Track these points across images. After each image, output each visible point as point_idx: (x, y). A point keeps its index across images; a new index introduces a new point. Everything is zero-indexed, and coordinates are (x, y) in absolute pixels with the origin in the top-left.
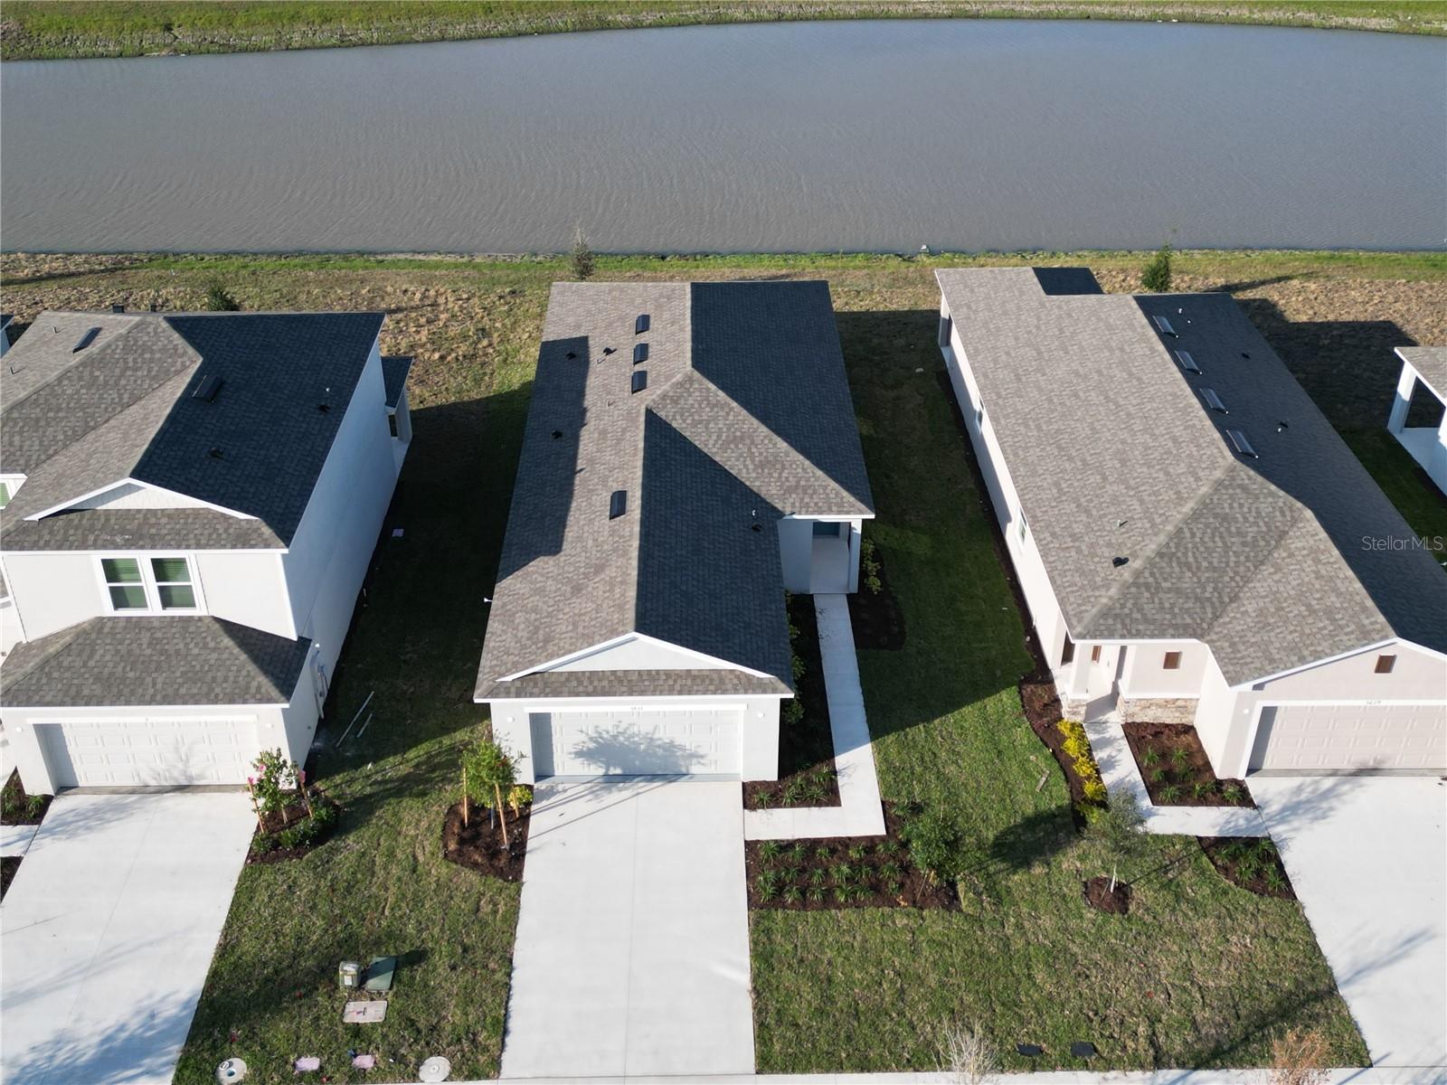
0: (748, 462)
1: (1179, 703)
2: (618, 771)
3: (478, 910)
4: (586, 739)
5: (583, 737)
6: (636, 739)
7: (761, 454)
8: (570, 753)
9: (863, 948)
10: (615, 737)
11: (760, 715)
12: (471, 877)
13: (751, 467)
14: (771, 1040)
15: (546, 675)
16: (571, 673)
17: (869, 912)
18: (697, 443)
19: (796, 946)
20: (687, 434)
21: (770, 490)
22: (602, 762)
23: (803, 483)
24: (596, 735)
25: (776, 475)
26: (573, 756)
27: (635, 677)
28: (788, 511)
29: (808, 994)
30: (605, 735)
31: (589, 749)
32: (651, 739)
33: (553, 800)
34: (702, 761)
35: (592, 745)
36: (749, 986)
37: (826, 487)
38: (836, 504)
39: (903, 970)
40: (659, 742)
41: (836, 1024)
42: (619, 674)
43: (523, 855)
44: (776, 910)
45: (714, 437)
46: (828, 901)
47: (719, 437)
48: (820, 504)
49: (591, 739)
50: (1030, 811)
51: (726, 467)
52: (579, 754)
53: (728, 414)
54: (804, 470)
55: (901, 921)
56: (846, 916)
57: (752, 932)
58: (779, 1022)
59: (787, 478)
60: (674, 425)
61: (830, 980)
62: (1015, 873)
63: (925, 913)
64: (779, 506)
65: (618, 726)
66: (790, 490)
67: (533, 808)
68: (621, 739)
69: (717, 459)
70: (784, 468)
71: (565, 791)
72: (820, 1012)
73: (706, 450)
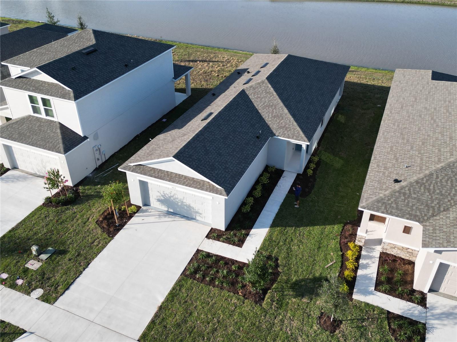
0: (270, 115)
1: (409, 250)
2: (172, 211)
3: (93, 243)
4: (160, 195)
5: (159, 194)
6: (177, 200)
7: (276, 112)
9: (213, 306)
10: (170, 197)
11: (218, 203)
12: (99, 231)
13: (270, 116)
14: (152, 329)
15: (145, 167)
16: (153, 168)
17: (225, 293)
18: (255, 104)
19: (188, 295)
20: (253, 101)
21: (273, 126)
22: (166, 205)
23: (287, 126)
24: (164, 195)
25: (278, 121)
26: (156, 200)
27: (174, 175)
28: (277, 134)
29: (179, 316)
30: (167, 196)
32: (182, 201)
33: (144, 214)
35: (162, 198)
36: (160, 304)
37: (295, 129)
38: (296, 136)
39: (221, 321)
40: (185, 204)
41: (180, 333)
42: (169, 173)
43: (121, 229)
44: (191, 279)
45: (262, 104)
46: (212, 282)
47: (264, 104)
48: (290, 135)
49: (162, 195)
50: (317, 275)
51: (262, 115)
52: (159, 200)
53: (271, 96)
54: (290, 121)
55: (234, 300)
56: (215, 291)
57: (176, 284)
58: (160, 323)
59: (282, 123)
60: (250, 97)
61: (191, 314)
62: (295, 298)
63: (246, 301)
64: (274, 131)
65: (171, 193)
66: (281, 128)
67: (136, 214)
68: (172, 198)
69: (260, 111)
70: (282, 119)
71: (150, 212)
72: (178, 325)
73: (257, 107)
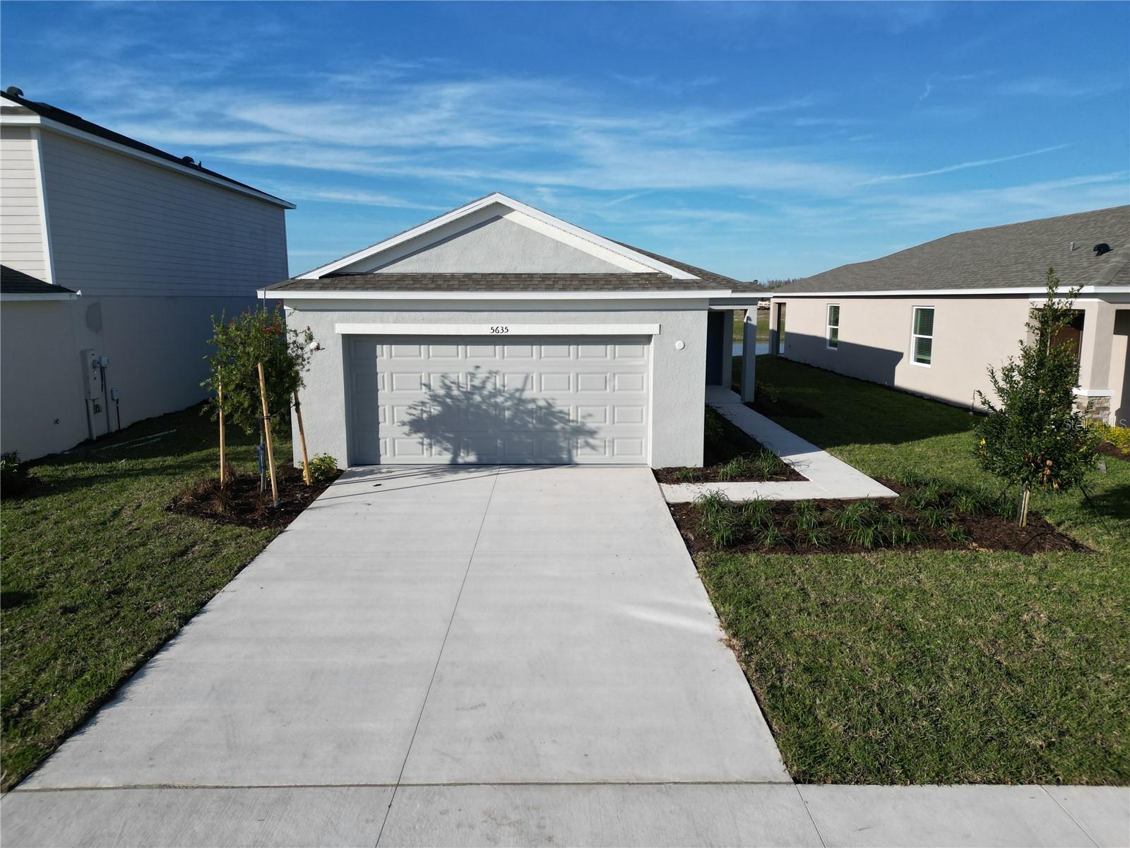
3: (182, 554)
4: (426, 398)
8: (404, 424)
11: (679, 345)
12: (194, 526)
15: (370, 276)
22: (448, 440)
24: (442, 392)
27: (497, 279)
30: (455, 392)
31: (431, 417)
32: (521, 401)
33: (369, 477)
34: (591, 441)
35: (435, 410)
40: (531, 406)
42: (474, 277)
43: (299, 511)
49: (434, 398)
65: (473, 375)
68: (477, 398)
